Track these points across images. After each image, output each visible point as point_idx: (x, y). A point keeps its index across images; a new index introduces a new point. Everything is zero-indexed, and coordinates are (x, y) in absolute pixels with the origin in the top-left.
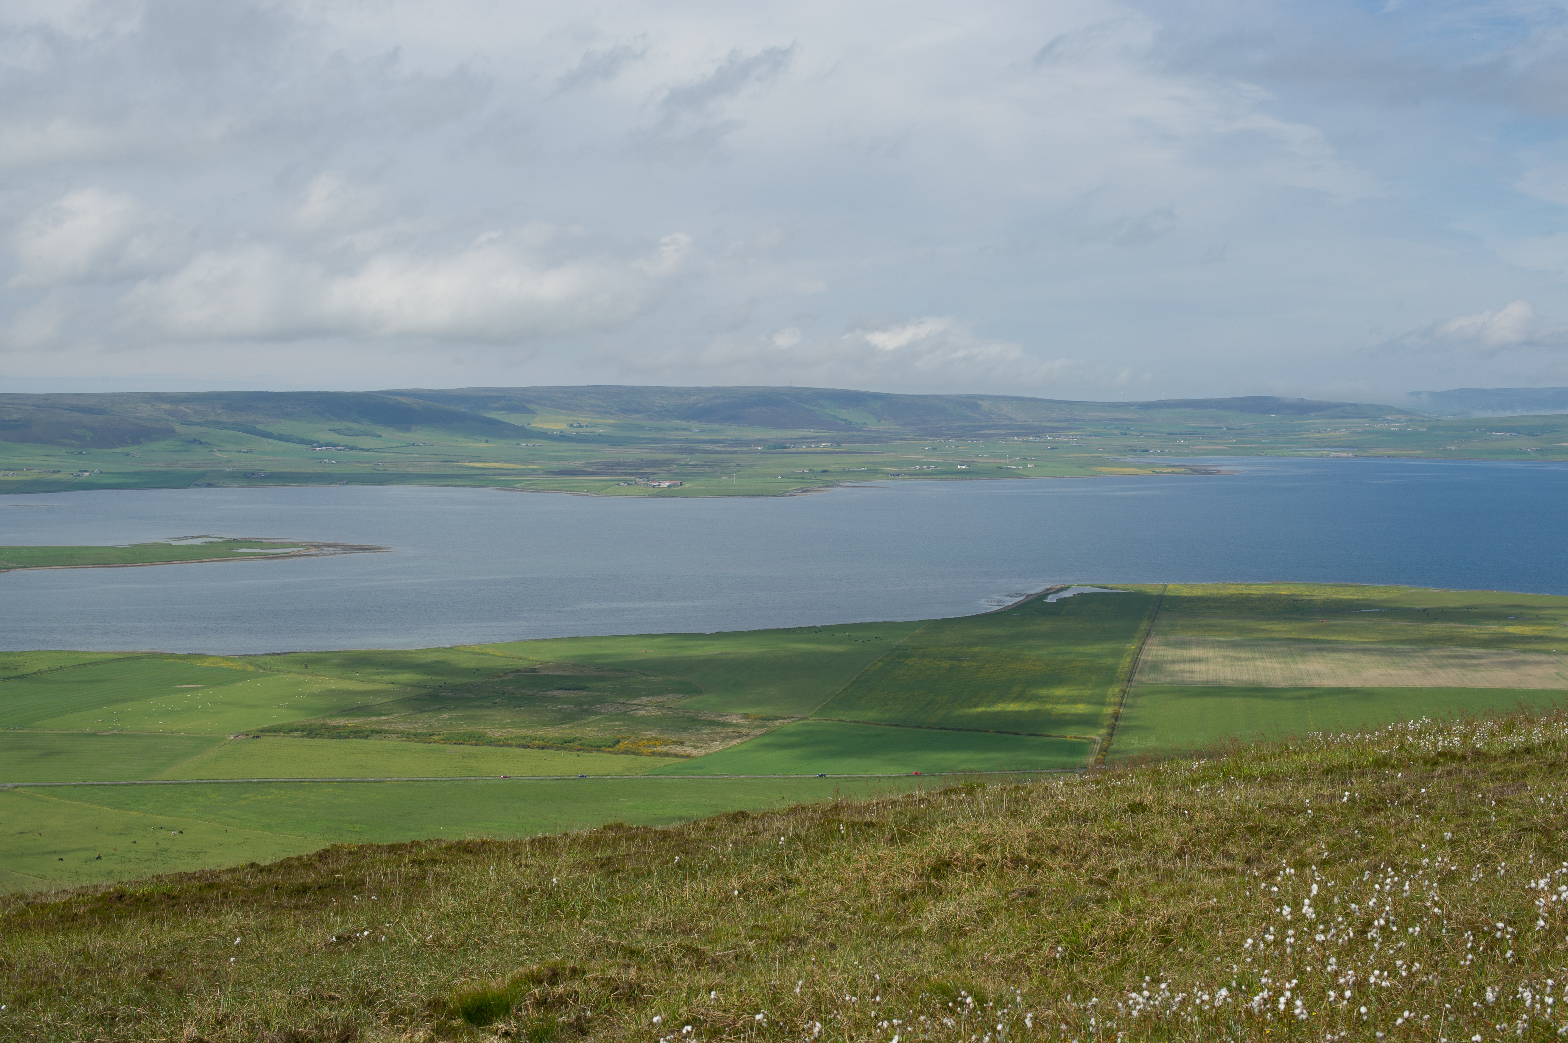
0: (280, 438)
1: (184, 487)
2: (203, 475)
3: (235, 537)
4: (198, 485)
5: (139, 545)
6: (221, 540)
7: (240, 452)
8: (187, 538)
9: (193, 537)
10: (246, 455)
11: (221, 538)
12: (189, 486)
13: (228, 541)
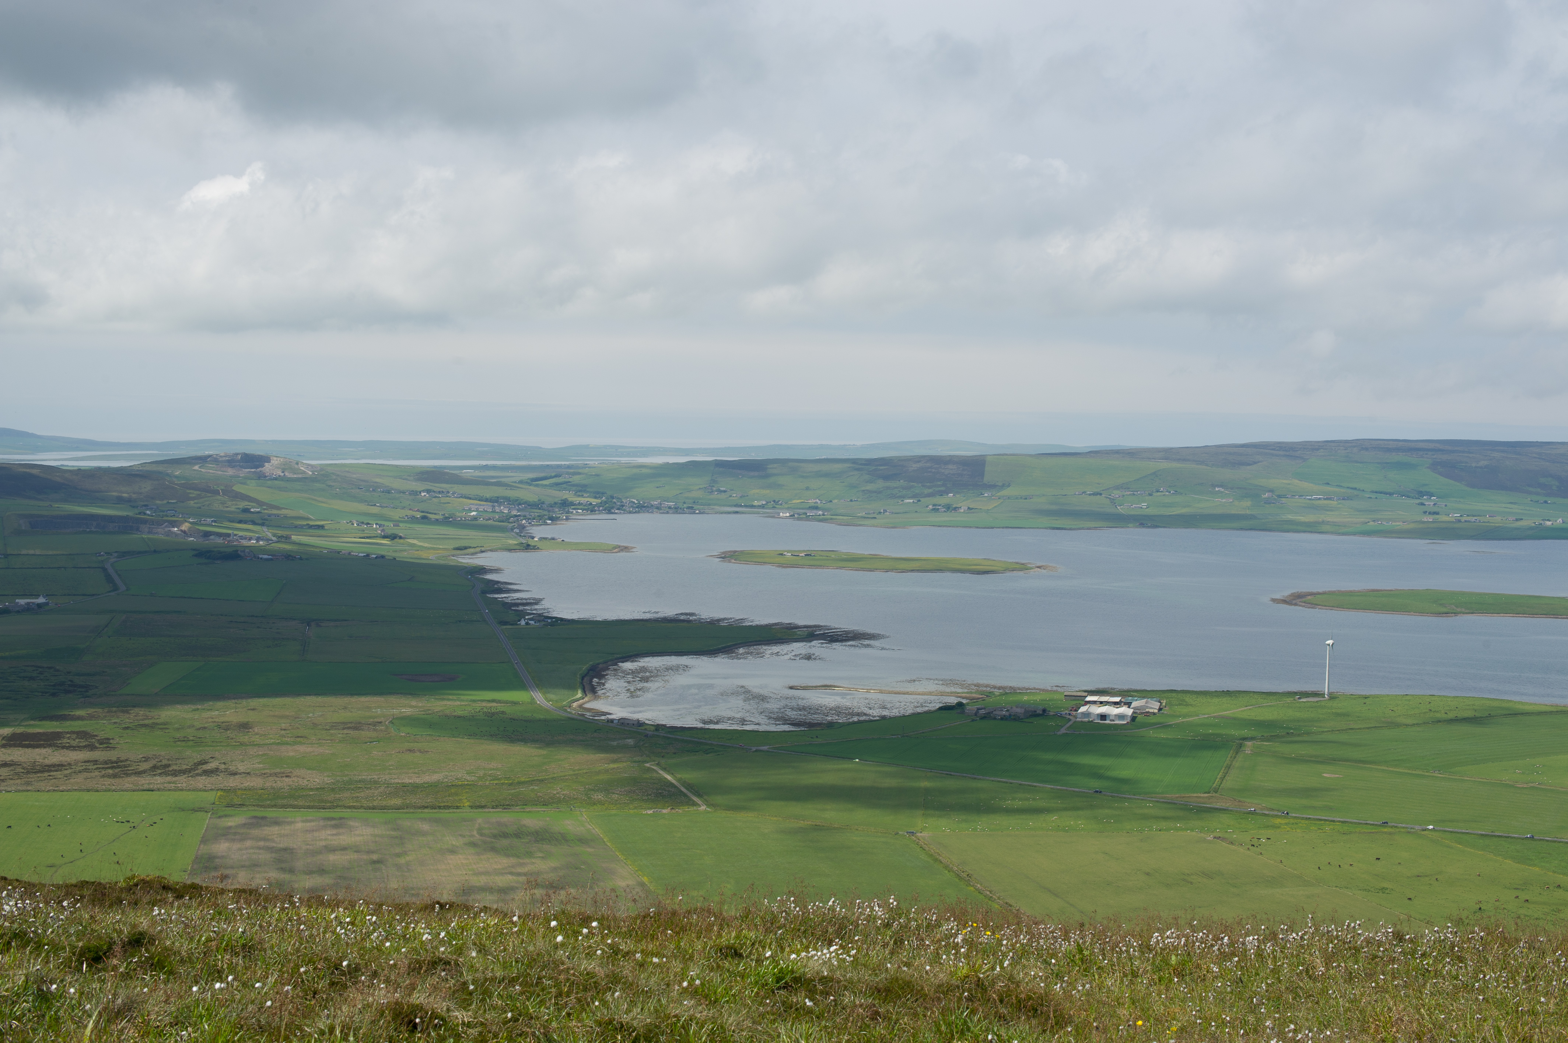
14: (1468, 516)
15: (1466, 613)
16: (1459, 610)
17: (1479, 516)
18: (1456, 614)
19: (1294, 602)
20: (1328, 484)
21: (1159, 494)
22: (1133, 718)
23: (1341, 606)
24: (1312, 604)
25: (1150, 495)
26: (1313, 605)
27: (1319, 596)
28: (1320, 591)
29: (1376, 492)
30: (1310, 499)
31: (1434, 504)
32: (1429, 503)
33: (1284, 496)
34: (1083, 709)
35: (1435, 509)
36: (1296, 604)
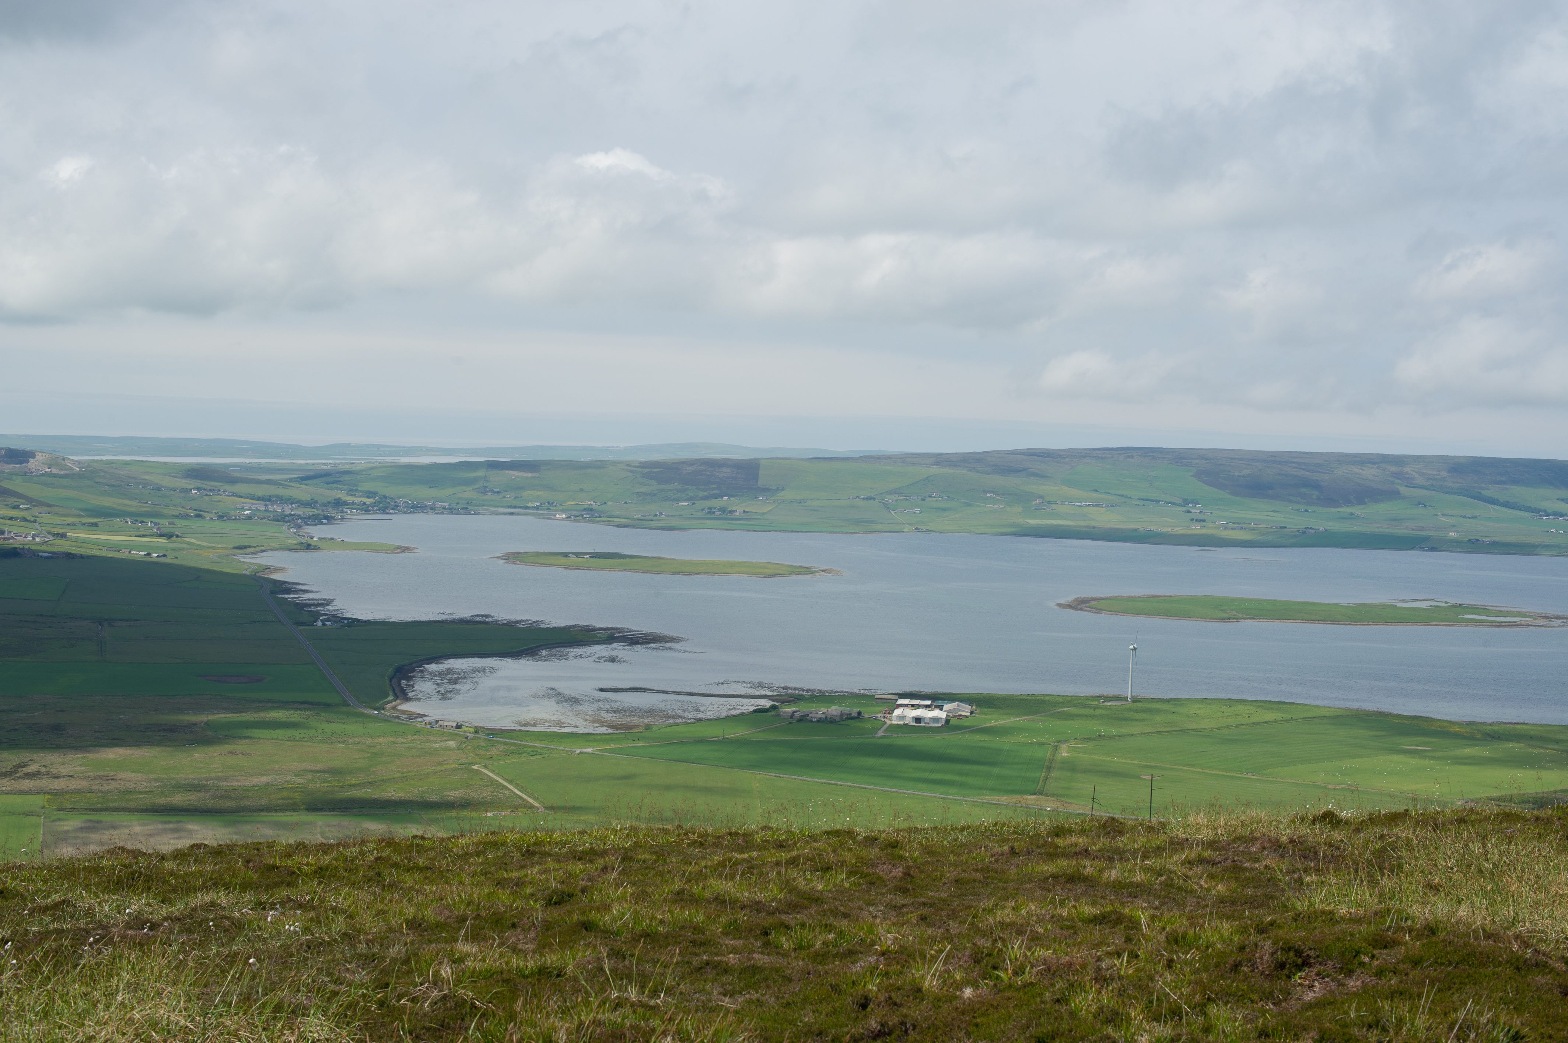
0: (1506, 505)
1: (1408, 549)
2: (1426, 539)
3: (1460, 603)
4: (1422, 548)
5: (1364, 605)
6: (1446, 605)
7: (1465, 517)
8: (1412, 600)
9: (1418, 600)
10: (1471, 520)
11: (1446, 603)
12: (1412, 548)
13: (1453, 606)
14: (1233, 523)
15: (1247, 619)
16: (1240, 615)
17: (1244, 523)
18: (1238, 619)
19: (1079, 607)
20: (1096, 491)
21: (931, 499)
22: (947, 721)
23: (1126, 612)
24: (1097, 609)
25: (923, 500)
26: (1099, 610)
27: (1103, 601)
28: (1103, 596)
29: (1143, 500)
30: (1079, 506)
31: (1201, 512)
32: (1196, 511)
33: (1055, 503)
34: (898, 712)
35: (1201, 517)
36: (1081, 610)
